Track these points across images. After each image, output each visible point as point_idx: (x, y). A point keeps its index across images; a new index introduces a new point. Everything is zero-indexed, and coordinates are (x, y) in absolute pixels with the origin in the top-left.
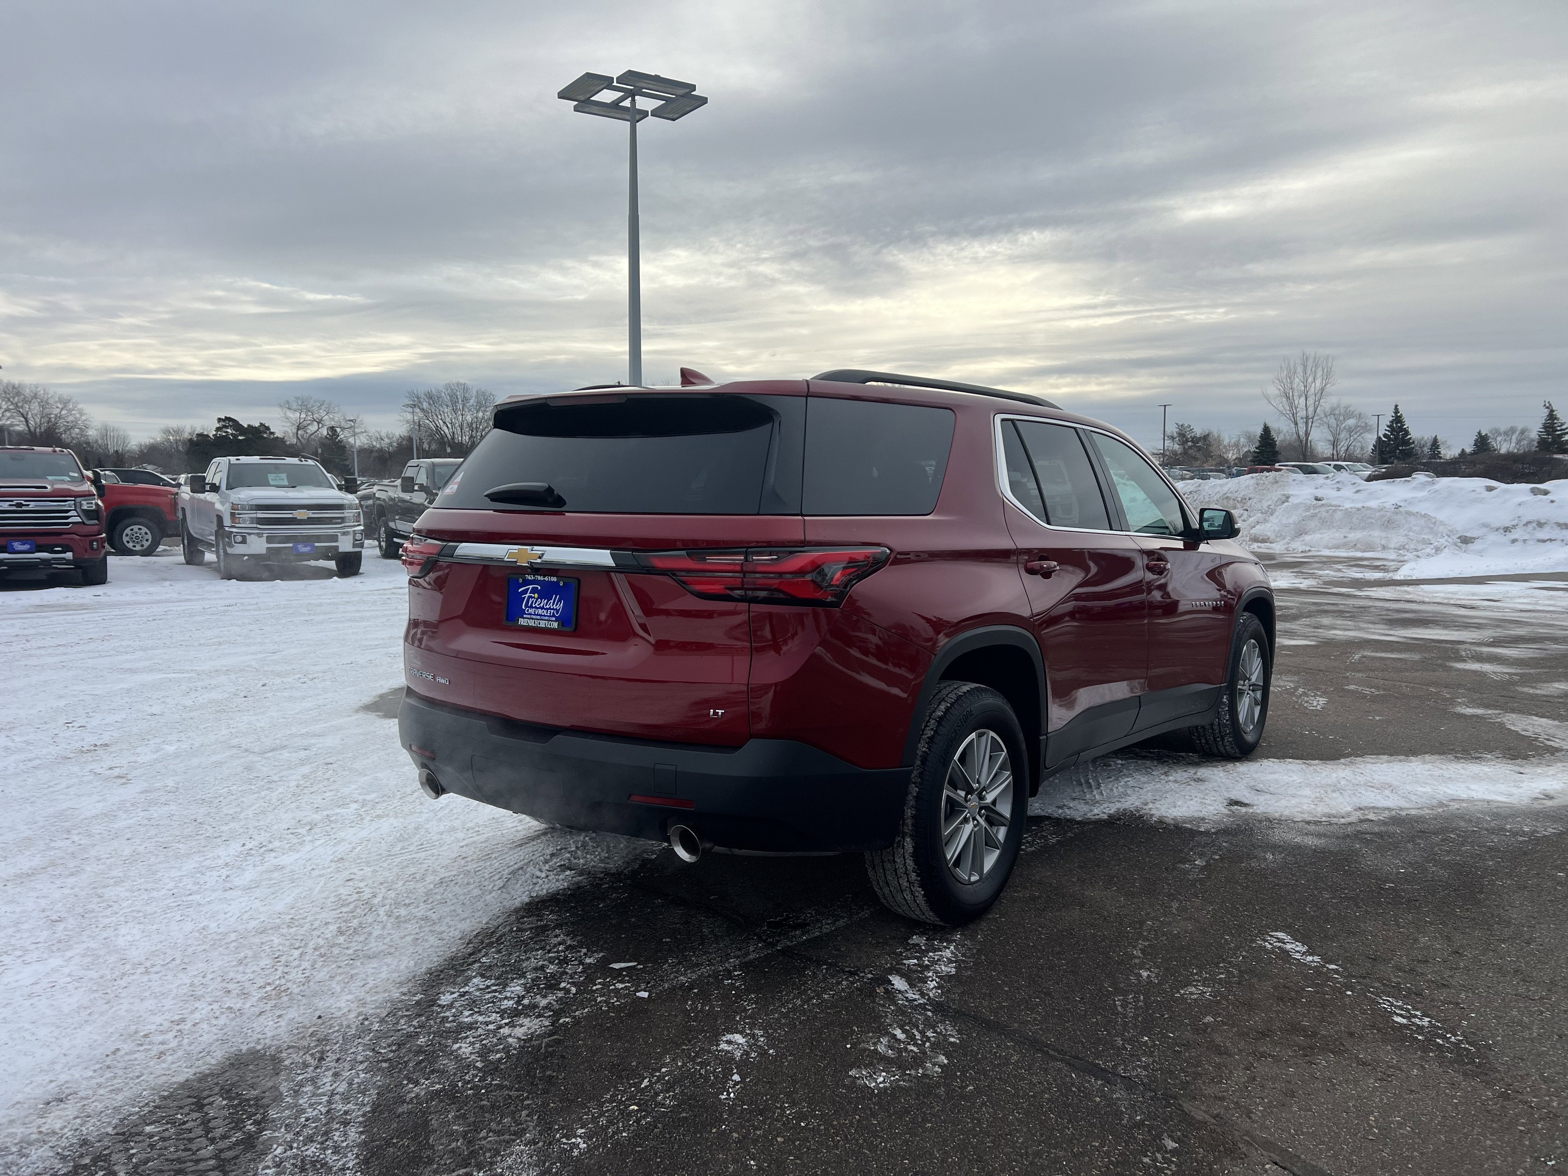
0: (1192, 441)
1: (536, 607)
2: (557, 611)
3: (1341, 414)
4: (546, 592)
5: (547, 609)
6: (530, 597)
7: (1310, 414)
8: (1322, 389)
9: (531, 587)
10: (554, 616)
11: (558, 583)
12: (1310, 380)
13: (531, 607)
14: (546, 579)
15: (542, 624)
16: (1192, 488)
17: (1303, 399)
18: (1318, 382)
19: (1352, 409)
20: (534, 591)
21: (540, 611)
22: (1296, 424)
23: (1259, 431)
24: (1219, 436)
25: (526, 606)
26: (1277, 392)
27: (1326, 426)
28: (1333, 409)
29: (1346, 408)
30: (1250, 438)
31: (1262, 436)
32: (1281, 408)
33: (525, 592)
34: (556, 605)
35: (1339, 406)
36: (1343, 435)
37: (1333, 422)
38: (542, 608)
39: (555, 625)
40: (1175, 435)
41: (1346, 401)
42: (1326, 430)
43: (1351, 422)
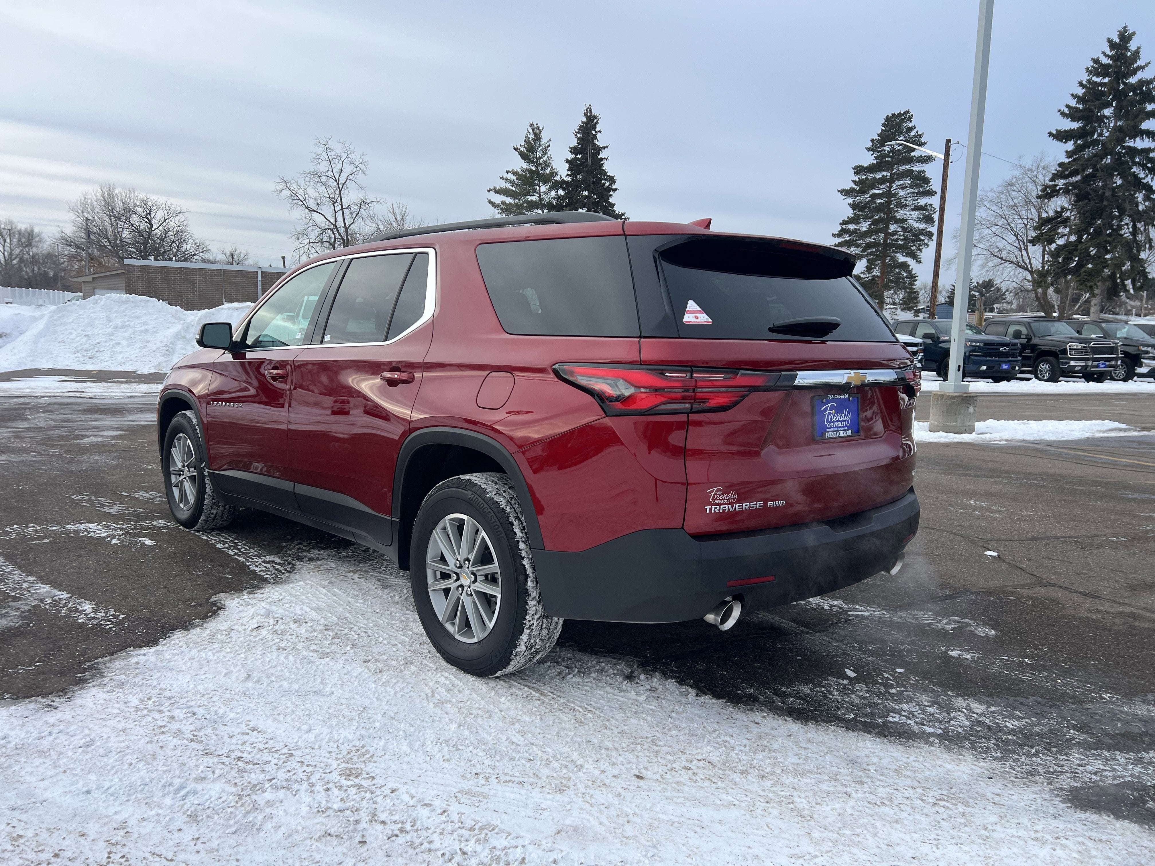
1: (834, 421)
4: (840, 408)
5: (841, 422)
6: (829, 413)
9: (830, 405)
10: (846, 426)
13: (831, 422)
15: (842, 434)
20: (832, 408)
21: (837, 424)
25: (828, 421)
33: (825, 410)
34: (847, 416)
38: (838, 421)
39: (850, 433)
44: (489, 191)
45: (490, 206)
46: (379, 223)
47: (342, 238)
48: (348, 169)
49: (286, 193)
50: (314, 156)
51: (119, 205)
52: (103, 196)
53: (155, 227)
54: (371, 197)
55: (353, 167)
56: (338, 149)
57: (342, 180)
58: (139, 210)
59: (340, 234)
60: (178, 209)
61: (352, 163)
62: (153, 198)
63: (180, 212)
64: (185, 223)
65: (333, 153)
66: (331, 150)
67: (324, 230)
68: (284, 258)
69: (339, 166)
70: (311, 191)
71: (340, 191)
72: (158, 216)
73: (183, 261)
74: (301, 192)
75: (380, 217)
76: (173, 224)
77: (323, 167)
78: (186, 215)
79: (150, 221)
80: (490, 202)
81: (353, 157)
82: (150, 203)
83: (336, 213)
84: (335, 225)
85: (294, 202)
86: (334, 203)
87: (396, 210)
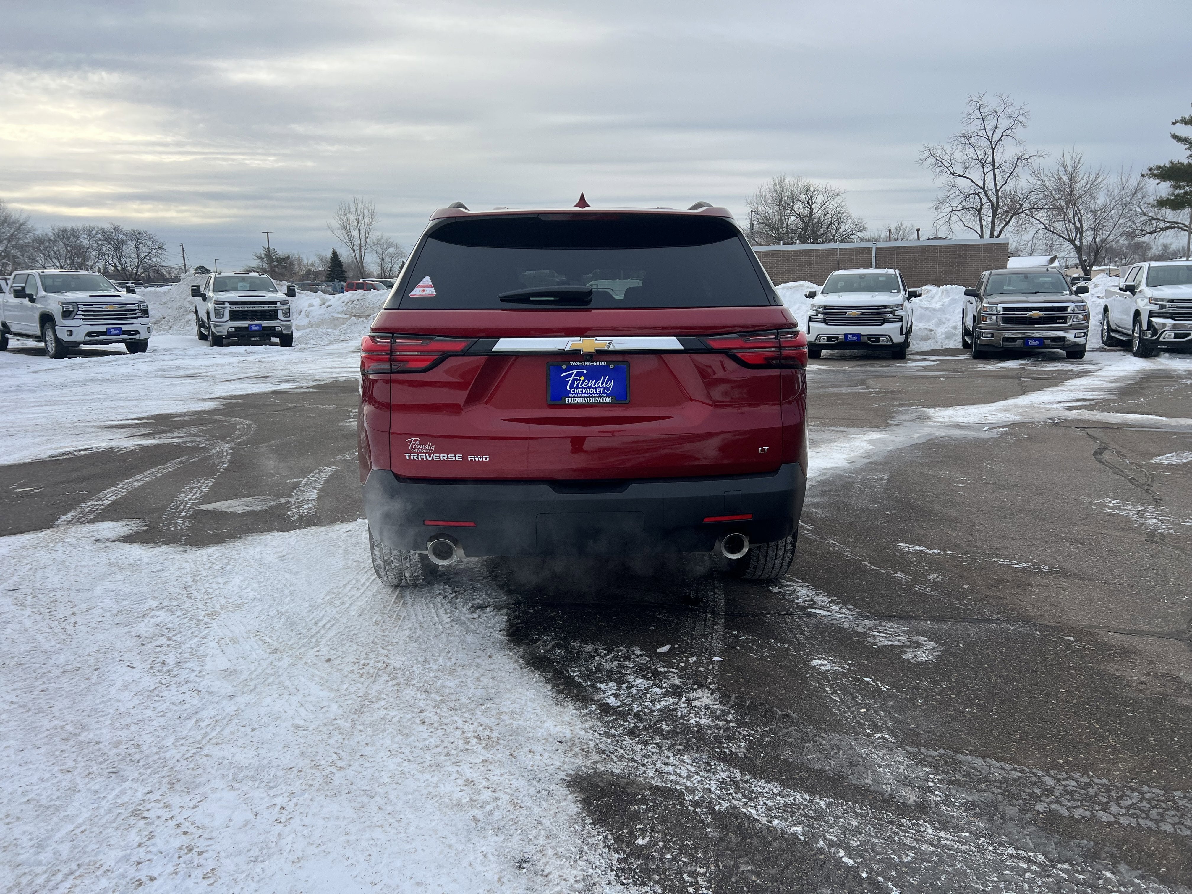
0: (277, 261)
1: (583, 388)
2: (608, 389)
3: (383, 245)
4: (593, 374)
5: (596, 388)
6: (574, 380)
7: (363, 244)
8: (370, 225)
9: (575, 371)
10: (605, 393)
11: (608, 366)
12: (361, 218)
13: (577, 387)
14: (595, 363)
15: (594, 400)
16: (359, 297)
17: (357, 232)
18: (366, 220)
19: (391, 240)
21: (588, 391)
22: (354, 250)
23: (329, 255)
24: (299, 258)
25: (572, 386)
26: (338, 226)
27: (375, 253)
28: (378, 241)
29: (387, 239)
30: (322, 259)
31: (331, 259)
32: (342, 237)
33: (570, 375)
34: (606, 384)
35: (382, 237)
36: (387, 259)
37: (379, 249)
38: (591, 387)
39: (609, 400)
40: (263, 256)
41: (386, 235)
42: (375, 255)
43: (391, 250)
44: (1174, 124)
45: (1174, 141)
46: (1045, 178)
47: (991, 202)
48: (1004, 123)
49: (931, 160)
50: (965, 116)
51: (787, 194)
52: (775, 188)
53: (815, 211)
54: (1030, 150)
55: (1011, 120)
56: (992, 103)
57: (996, 138)
58: (803, 197)
59: (988, 198)
60: (837, 191)
61: (1010, 117)
62: (815, 182)
63: (838, 194)
64: (843, 204)
65: (987, 110)
66: (985, 106)
67: (967, 196)
68: (918, 230)
69: (994, 123)
70: (959, 155)
71: (993, 150)
72: (819, 199)
73: (841, 242)
74: (947, 157)
75: (1046, 172)
76: (831, 207)
77: (975, 126)
78: (843, 196)
79: (811, 206)
80: (1175, 137)
81: (1011, 109)
82: (812, 189)
83: (985, 175)
84: (983, 189)
85: (938, 169)
86: (983, 165)
87: (1068, 162)
